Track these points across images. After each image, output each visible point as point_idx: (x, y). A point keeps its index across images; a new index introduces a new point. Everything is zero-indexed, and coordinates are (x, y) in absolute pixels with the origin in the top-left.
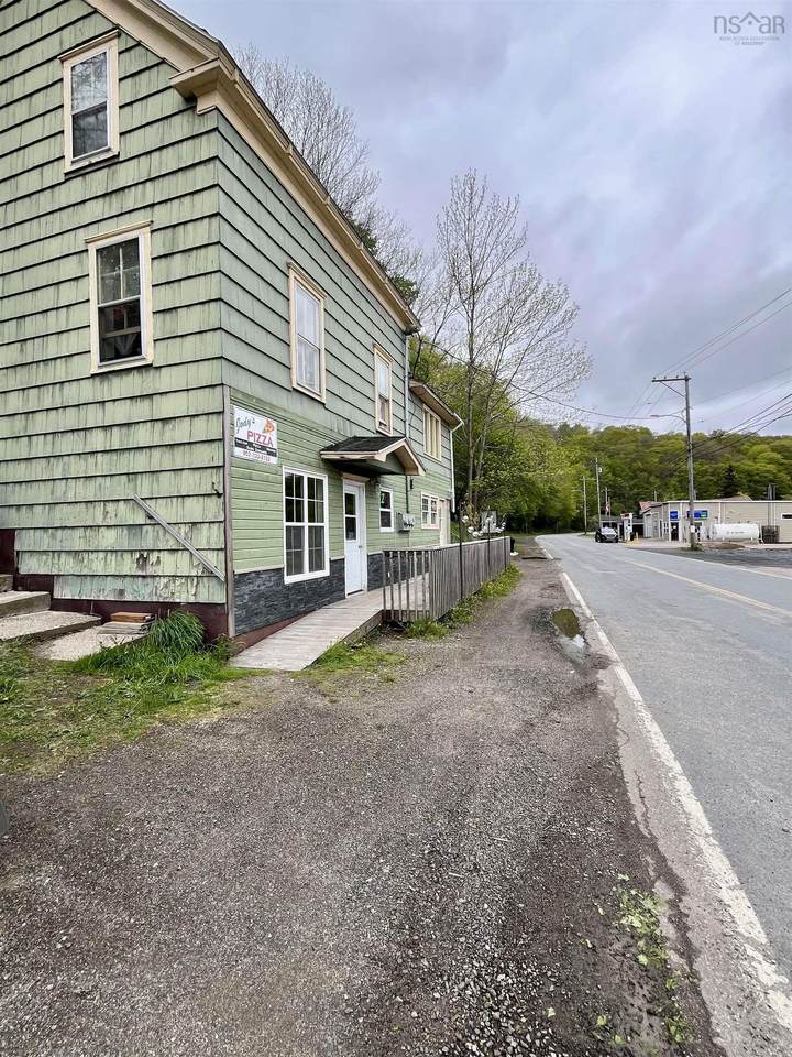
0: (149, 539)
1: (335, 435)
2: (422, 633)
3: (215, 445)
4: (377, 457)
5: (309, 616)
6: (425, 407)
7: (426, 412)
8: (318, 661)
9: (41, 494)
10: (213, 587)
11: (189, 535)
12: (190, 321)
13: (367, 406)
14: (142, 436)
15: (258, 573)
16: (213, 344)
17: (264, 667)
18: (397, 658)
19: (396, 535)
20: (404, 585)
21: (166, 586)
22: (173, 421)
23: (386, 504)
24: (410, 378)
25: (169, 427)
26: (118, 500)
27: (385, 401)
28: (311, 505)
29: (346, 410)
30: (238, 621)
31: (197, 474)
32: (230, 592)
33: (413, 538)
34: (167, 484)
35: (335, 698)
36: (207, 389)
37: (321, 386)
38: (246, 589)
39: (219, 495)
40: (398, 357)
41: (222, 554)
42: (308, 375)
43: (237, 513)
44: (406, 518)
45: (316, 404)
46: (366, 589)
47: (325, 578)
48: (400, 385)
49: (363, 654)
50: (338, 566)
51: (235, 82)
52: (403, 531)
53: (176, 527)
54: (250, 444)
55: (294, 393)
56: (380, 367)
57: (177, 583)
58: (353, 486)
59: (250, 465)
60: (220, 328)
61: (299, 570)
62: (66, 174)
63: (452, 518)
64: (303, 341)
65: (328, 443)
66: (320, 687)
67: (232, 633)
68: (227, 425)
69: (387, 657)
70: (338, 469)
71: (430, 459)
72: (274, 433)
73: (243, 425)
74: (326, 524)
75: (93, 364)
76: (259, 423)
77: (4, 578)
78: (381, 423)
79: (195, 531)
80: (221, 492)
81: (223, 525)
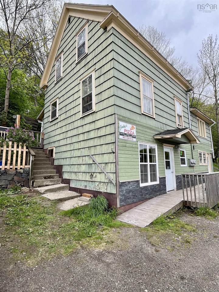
0: (94, 169)
1: (159, 130)
2: (204, 214)
3: (112, 135)
4: (177, 136)
5: (150, 200)
6: (197, 118)
7: (198, 120)
8: (152, 223)
9: (68, 155)
10: (112, 187)
11: (105, 167)
12: (105, 95)
13: (172, 118)
14: (92, 135)
15: (129, 182)
16: (112, 101)
17: (129, 222)
18: (191, 227)
19: (188, 168)
20: (193, 189)
21: (98, 185)
22: (100, 129)
23: (183, 155)
24: (190, 108)
25: (99, 131)
26: (86, 156)
27: (180, 116)
28: (150, 156)
29: (164, 121)
30: (121, 201)
31: (107, 145)
32: (118, 189)
33: (195, 169)
34: (99, 150)
35: (158, 249)
36: (110, 116)
37: (153, 112)
38: (124, 188)
39: (114, 153)
40: (185, 100)
41: (115, 175)
42: (148, 109)
43: (120, 159)
44: (192, 161)
45: (151, 119)
46: (176, 189)
47: (157, 185)
48: (186, 110)
49: (174, 222)
50: (163, 180)
51: (118, 17)
52: (191, 166)
53: (101, 165)
54: (126, 134)
55: (142, 115)
56: (177, 104)
57: (101, 184)
58: (168, 149)
59: (125, 142)
60: (114, 95)
61: (146, 181)
62: (76, 64)
63: (213, 161)
64: (145, 97)
65: (157, 133)
66: (151, 240)
67: (118, 206)
68: (116, 128)
69: (186, 226)
70: (161, 142)
71: (201, 137)
72: (135, 130)
73: (122, 127)
74: (157, 163)
75: (81, 115)
76: (129, 126)
77: (60, 180)
78: (179, 125)
79: (106, 166)
80: (114, 151)
81: (115, 164)
